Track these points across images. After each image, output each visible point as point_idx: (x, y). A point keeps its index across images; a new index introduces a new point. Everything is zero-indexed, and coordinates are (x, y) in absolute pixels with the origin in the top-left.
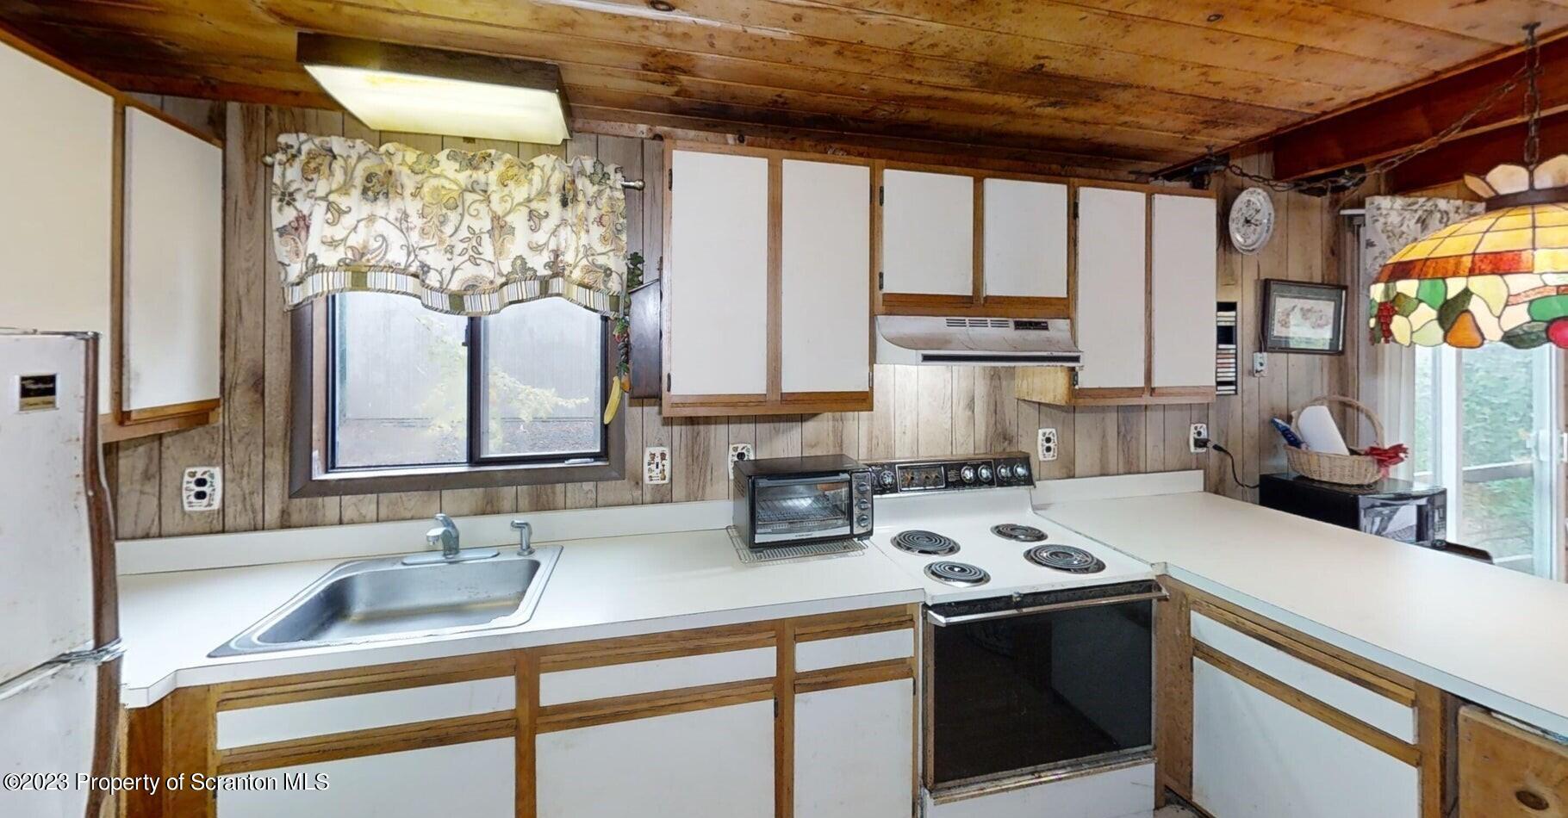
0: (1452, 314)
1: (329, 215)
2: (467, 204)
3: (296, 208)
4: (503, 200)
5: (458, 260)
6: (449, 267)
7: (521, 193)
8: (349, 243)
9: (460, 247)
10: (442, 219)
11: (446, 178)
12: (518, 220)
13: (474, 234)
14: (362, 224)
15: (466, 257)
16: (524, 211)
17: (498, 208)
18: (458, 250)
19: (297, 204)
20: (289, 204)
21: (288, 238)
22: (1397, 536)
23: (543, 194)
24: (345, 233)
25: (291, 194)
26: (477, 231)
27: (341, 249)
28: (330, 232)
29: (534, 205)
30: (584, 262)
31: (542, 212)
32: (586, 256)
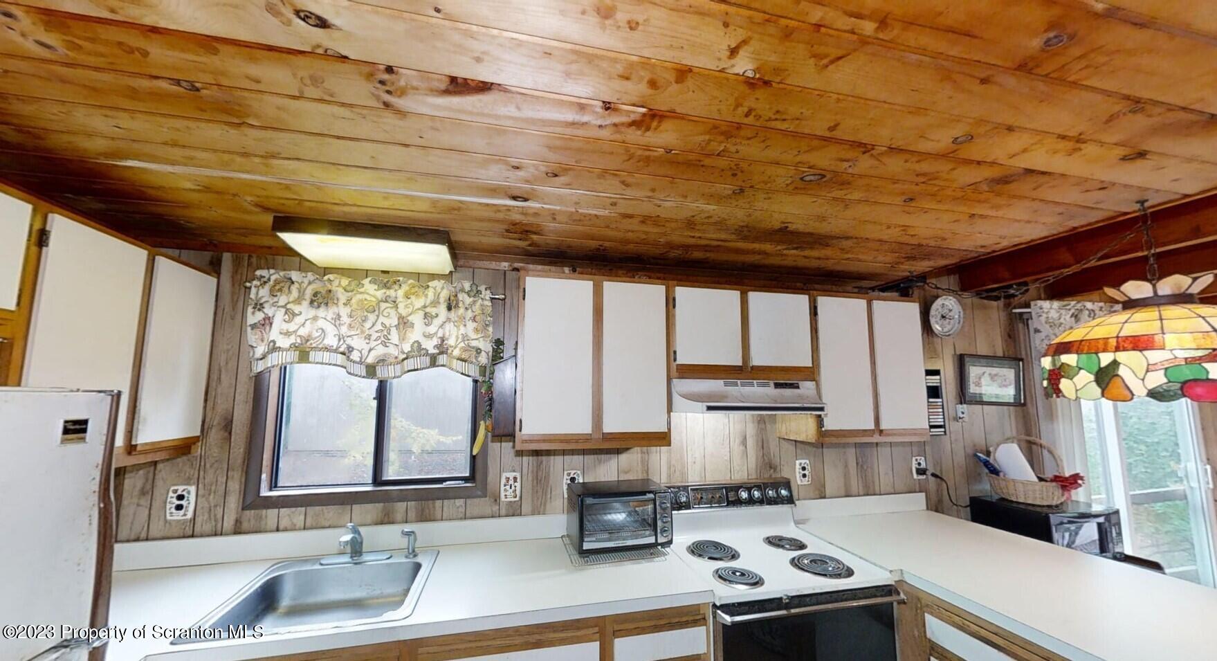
0: (1106, 377)
1: (287, 316)
2: (382, 309)
3: (264, 312)
4: (406, 306)
5: (373, 344)
6: (367, 348)
7: (419, 302)
8: (298, 334)
9: (375, 336)
10: (363, 318)
11: (368, 294)
12: (417, 319)
13: (386, 327)
14: (308, 322)
15: (379, 342)
16: (421, 313)
17: (403, 311)
18: (374, 337)
19: (265, 310)
20: (259, 310)
21: (257, 331)
22: (1084, 548)
23: (435, 303)
24: (296, 327)
25: (261, 304)
26: (388, 326)
27: (293, 337)
28: (285, 327)
29: (428, 310)
30: (462, 344)
31: (433, 314)
32: (464, 341)
